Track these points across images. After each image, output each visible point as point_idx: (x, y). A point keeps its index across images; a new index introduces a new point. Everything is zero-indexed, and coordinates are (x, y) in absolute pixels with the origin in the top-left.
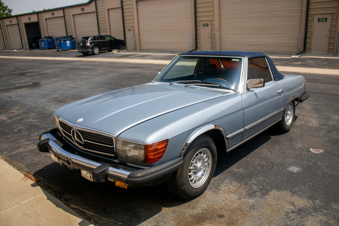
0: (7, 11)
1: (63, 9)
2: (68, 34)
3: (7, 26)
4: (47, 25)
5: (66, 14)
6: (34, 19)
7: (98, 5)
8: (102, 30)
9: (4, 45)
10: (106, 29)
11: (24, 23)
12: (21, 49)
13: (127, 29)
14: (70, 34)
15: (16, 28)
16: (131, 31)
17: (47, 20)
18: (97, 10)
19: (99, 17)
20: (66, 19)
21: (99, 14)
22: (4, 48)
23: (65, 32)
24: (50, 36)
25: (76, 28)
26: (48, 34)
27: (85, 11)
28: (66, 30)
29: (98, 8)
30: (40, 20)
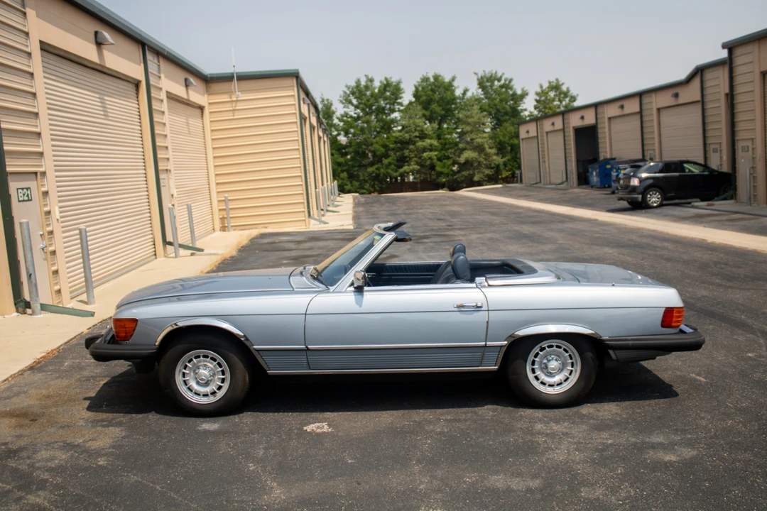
0: (567, 100)
1: (640, 95)
2: (646, 154)
3: (547, 133)
4: (612, 132)
5: (645, 107)
6: (590, 119)
7: (708, 84)
8: (712, 147)
9: (538, 174)
10: (720, 143)
11: (573, 127)
12: (562, 183)
13: (739, 145)
14: (651, 154)
15: (560, 137)
16: (748, 151)
17: (613, 121)
18: (703, 95)
19: (708, 113)
20: (645, 119)
21: (708, 106)
22: (538, 181)
23: (640, 150)
24: (614, 157)
25: (662, 139)
26: (611, 154)
27: (682, 100)
28: (643, 145)
29: (707, 91)
30: (598, 121)
